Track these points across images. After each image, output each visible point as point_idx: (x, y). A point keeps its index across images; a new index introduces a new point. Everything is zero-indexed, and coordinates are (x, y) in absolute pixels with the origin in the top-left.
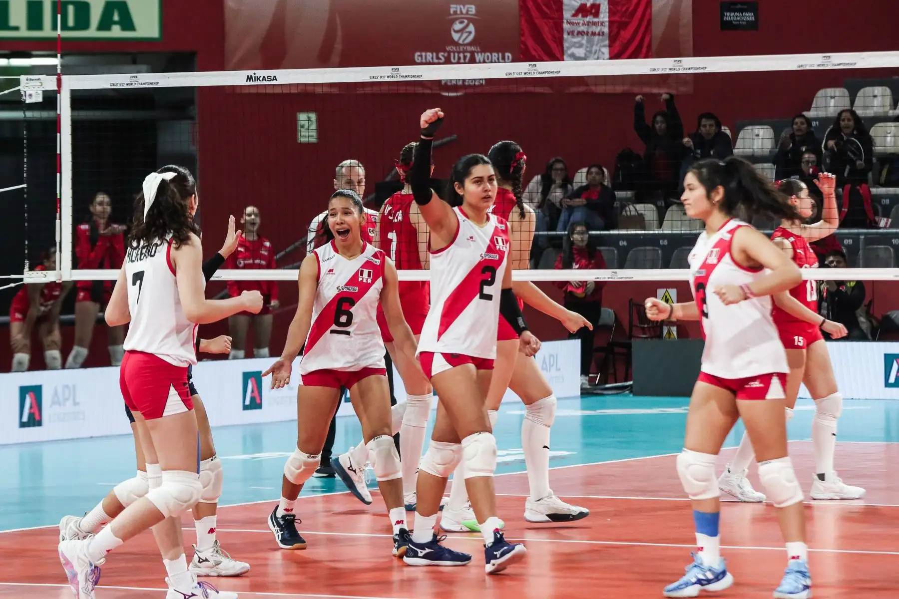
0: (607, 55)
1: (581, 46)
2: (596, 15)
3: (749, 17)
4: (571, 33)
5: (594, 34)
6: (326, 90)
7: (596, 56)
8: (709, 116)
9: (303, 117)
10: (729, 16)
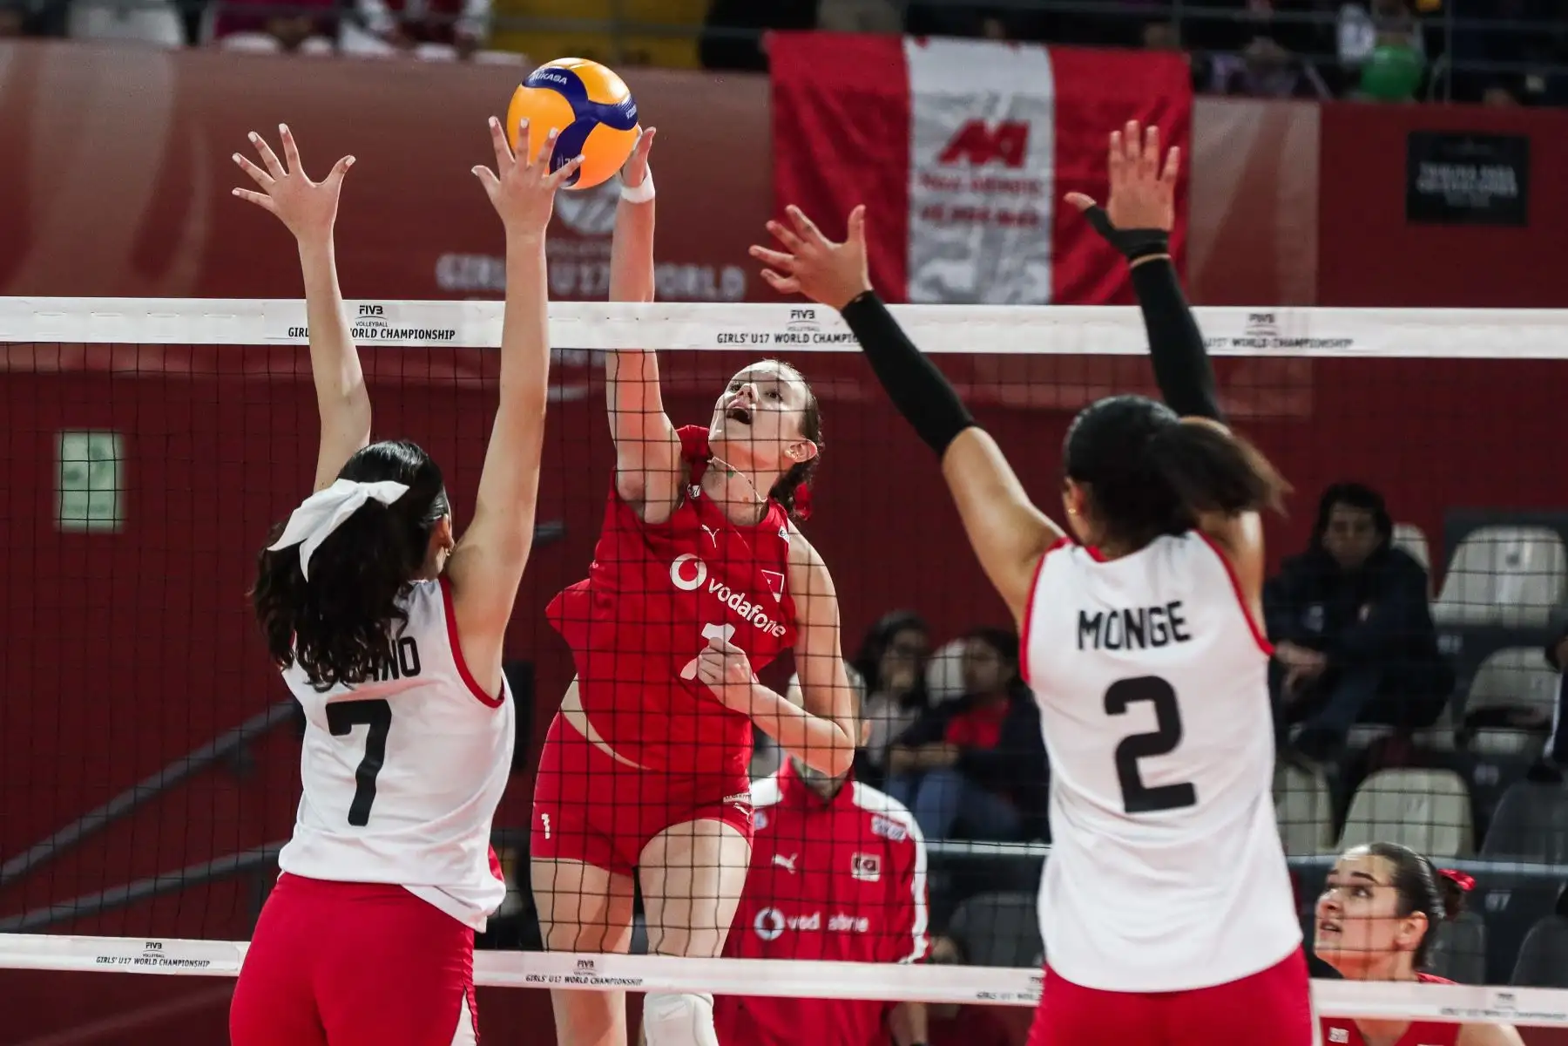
0: (1043, 288)
1: (961, 254)
2: (1015, 157)
3: (1501, 181)
4: (934, 213)
5: (1005, 218)
6: (149, 364)
7: (1009, 290)
8: (1358, 496)
9: (74, 448)
10: (1436, 178)
